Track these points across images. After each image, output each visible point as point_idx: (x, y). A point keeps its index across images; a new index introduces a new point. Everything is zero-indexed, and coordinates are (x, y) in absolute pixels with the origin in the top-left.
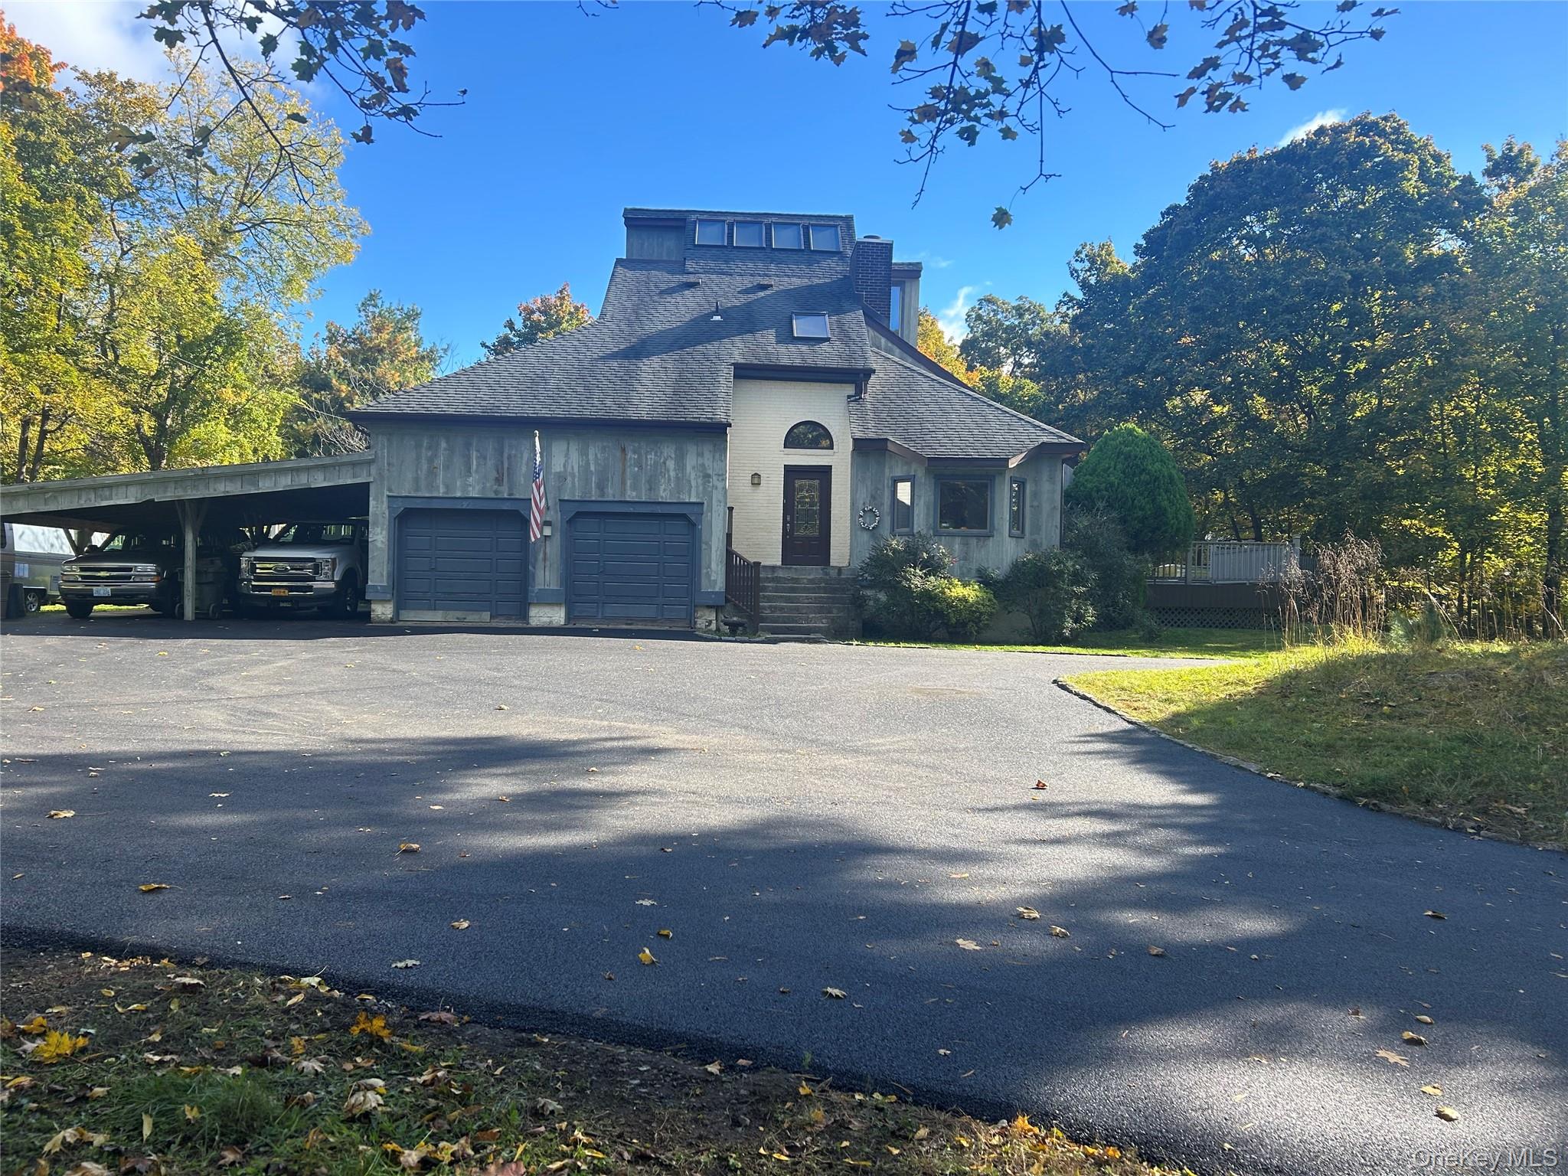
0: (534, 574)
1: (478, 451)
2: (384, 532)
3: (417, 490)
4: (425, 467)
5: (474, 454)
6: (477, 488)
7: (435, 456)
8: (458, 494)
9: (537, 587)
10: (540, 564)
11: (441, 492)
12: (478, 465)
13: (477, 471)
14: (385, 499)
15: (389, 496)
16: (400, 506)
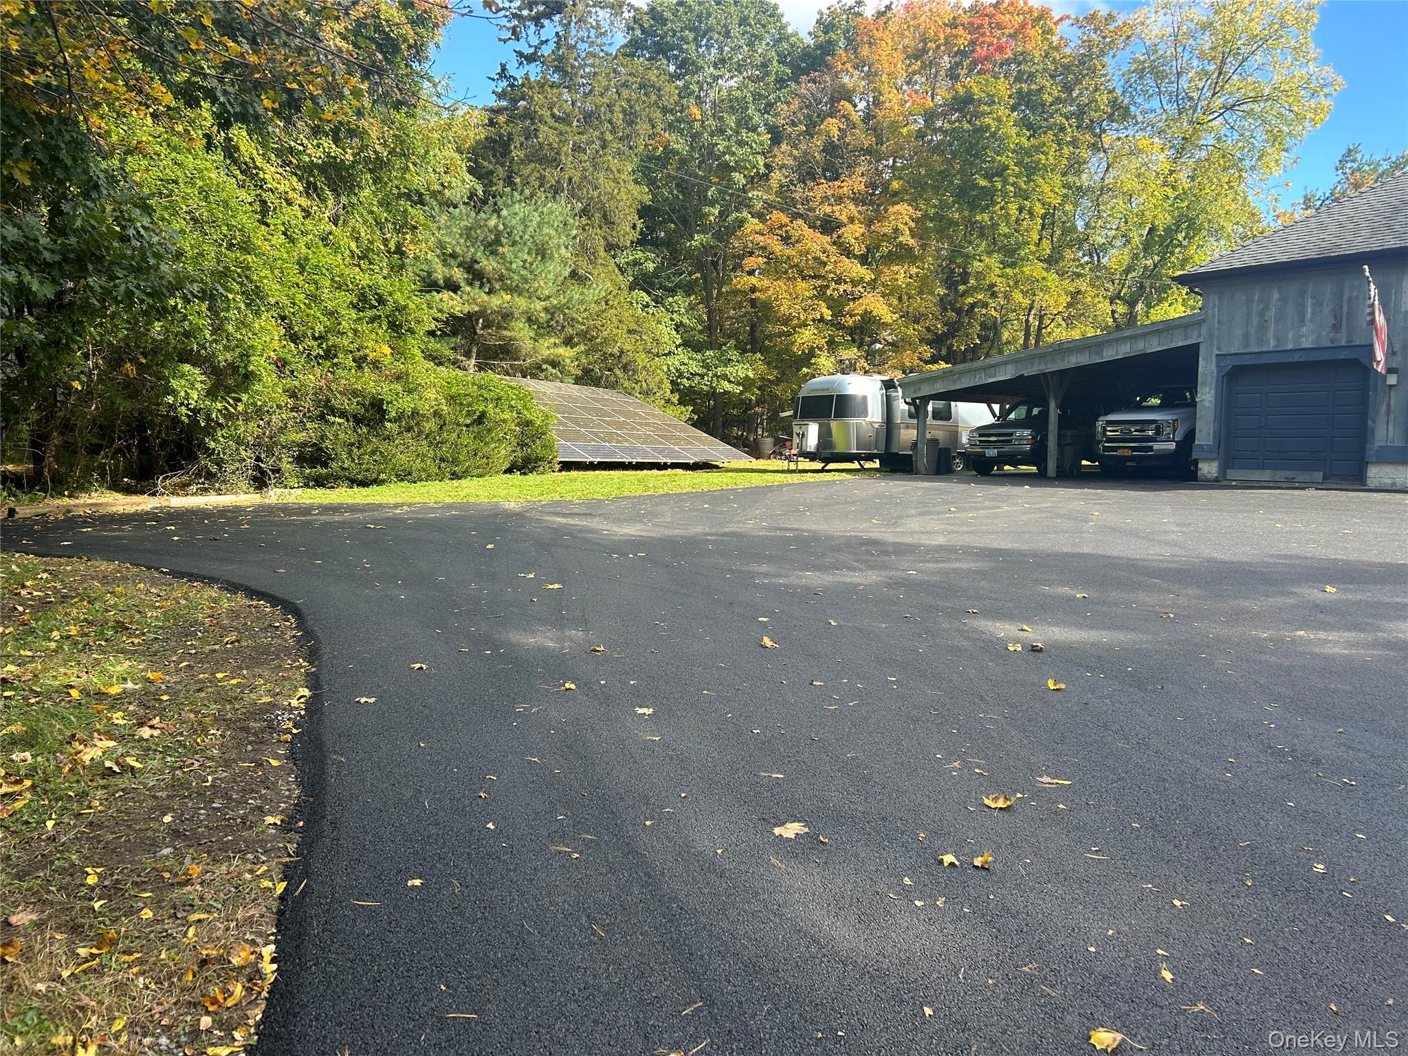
0: (1373, 430)
1: (1313, 298)
2: (1213, 392)
3: (1247, 346)
4: (1255, 320)
5: (1309, 302)
6: (1310, 339)
7: (1267, 308)
8: (1290, 347)
9: (1377, 444)
10: (1382, 418)
11: (1272, 345)
12: (1313, 313)
13: (1311, 320)
14: (1214, 359)
15: (1217, 355)
16: (1229, 363)
